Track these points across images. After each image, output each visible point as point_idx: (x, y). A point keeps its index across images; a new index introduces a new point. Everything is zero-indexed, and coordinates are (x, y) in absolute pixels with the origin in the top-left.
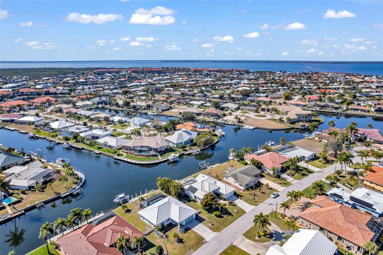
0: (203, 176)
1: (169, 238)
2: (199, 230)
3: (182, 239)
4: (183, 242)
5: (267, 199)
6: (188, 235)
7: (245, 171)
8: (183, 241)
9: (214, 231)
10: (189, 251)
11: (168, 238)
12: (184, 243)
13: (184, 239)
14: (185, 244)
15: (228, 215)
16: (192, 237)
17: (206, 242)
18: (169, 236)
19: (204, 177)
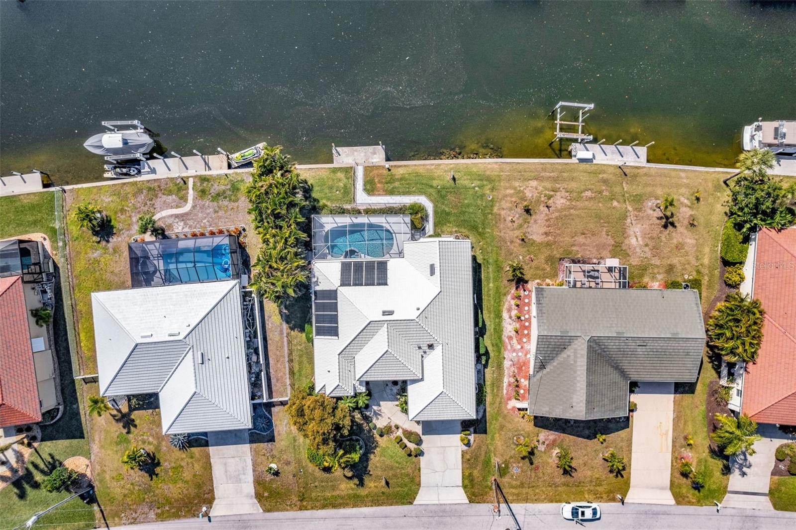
0: (432, 267)
1: (131, 436)
2: (225, 464)
3: (158, 464)
4: (152, 473)
5: (542, 501)
6: (182, 459)
7: (632, 345)
8: (158, 470)
9: (259, 496)
10: (146, 510)
11: (128, 432)
12: (154, 477)
13: (165, 464)
14: (152, 483)
15: (350, 474)
16: (187, 475)
17: (206, 514)
18: (135, 426)
19: (432, 273)
